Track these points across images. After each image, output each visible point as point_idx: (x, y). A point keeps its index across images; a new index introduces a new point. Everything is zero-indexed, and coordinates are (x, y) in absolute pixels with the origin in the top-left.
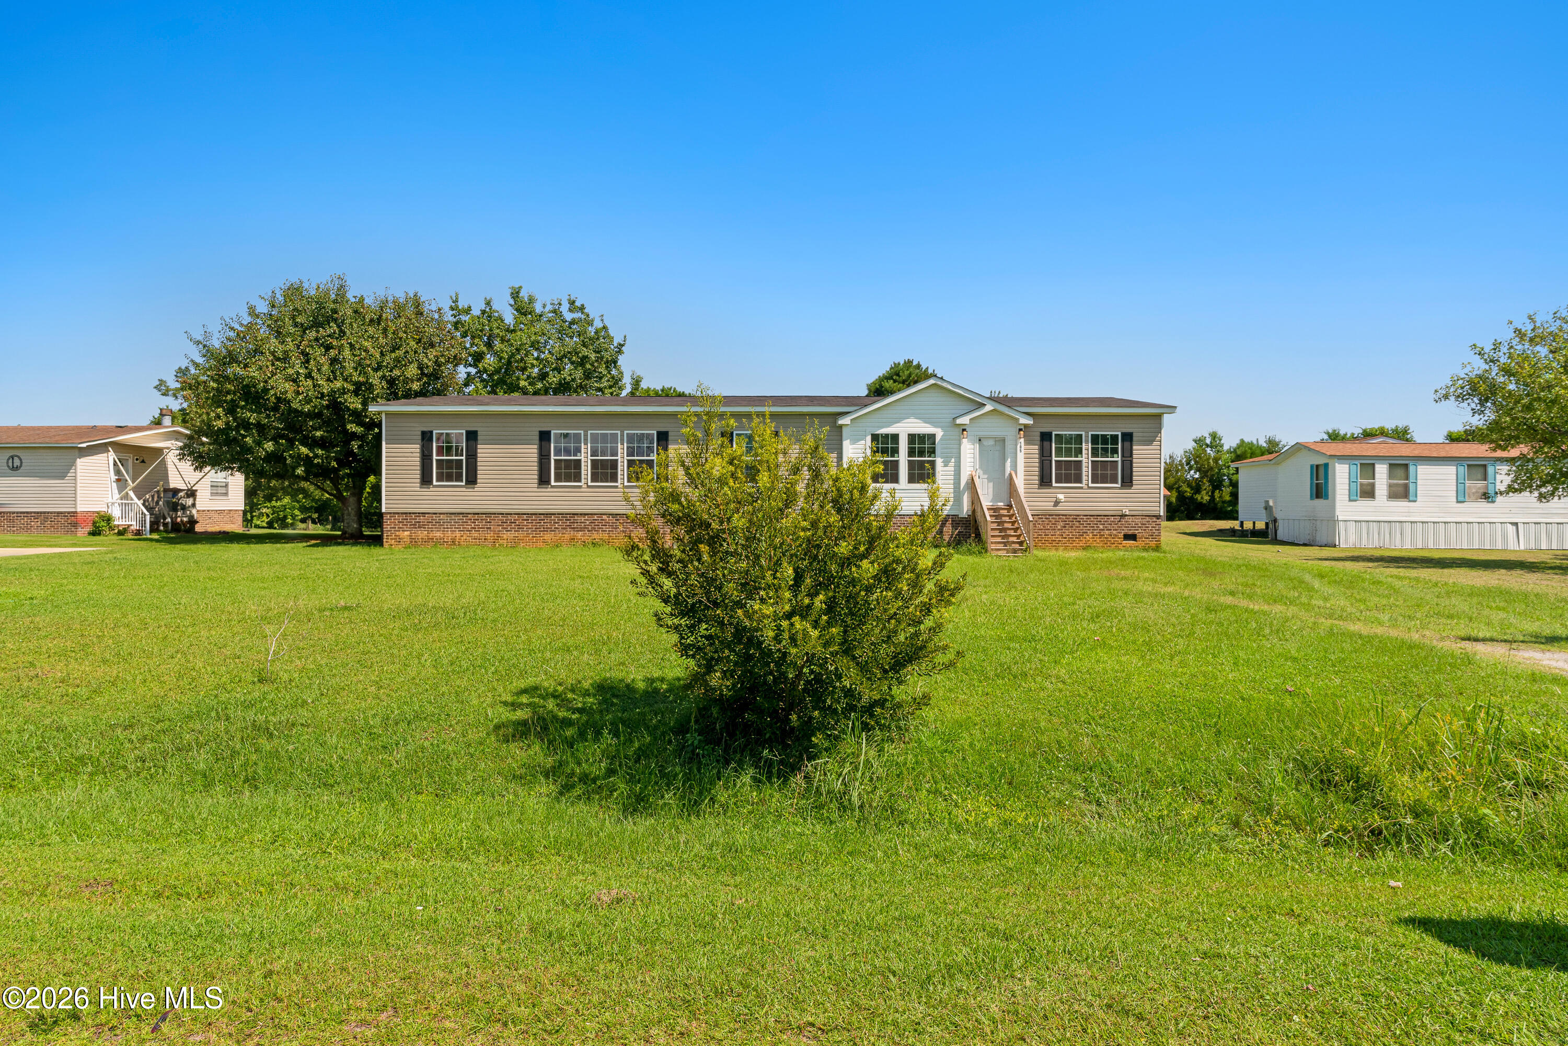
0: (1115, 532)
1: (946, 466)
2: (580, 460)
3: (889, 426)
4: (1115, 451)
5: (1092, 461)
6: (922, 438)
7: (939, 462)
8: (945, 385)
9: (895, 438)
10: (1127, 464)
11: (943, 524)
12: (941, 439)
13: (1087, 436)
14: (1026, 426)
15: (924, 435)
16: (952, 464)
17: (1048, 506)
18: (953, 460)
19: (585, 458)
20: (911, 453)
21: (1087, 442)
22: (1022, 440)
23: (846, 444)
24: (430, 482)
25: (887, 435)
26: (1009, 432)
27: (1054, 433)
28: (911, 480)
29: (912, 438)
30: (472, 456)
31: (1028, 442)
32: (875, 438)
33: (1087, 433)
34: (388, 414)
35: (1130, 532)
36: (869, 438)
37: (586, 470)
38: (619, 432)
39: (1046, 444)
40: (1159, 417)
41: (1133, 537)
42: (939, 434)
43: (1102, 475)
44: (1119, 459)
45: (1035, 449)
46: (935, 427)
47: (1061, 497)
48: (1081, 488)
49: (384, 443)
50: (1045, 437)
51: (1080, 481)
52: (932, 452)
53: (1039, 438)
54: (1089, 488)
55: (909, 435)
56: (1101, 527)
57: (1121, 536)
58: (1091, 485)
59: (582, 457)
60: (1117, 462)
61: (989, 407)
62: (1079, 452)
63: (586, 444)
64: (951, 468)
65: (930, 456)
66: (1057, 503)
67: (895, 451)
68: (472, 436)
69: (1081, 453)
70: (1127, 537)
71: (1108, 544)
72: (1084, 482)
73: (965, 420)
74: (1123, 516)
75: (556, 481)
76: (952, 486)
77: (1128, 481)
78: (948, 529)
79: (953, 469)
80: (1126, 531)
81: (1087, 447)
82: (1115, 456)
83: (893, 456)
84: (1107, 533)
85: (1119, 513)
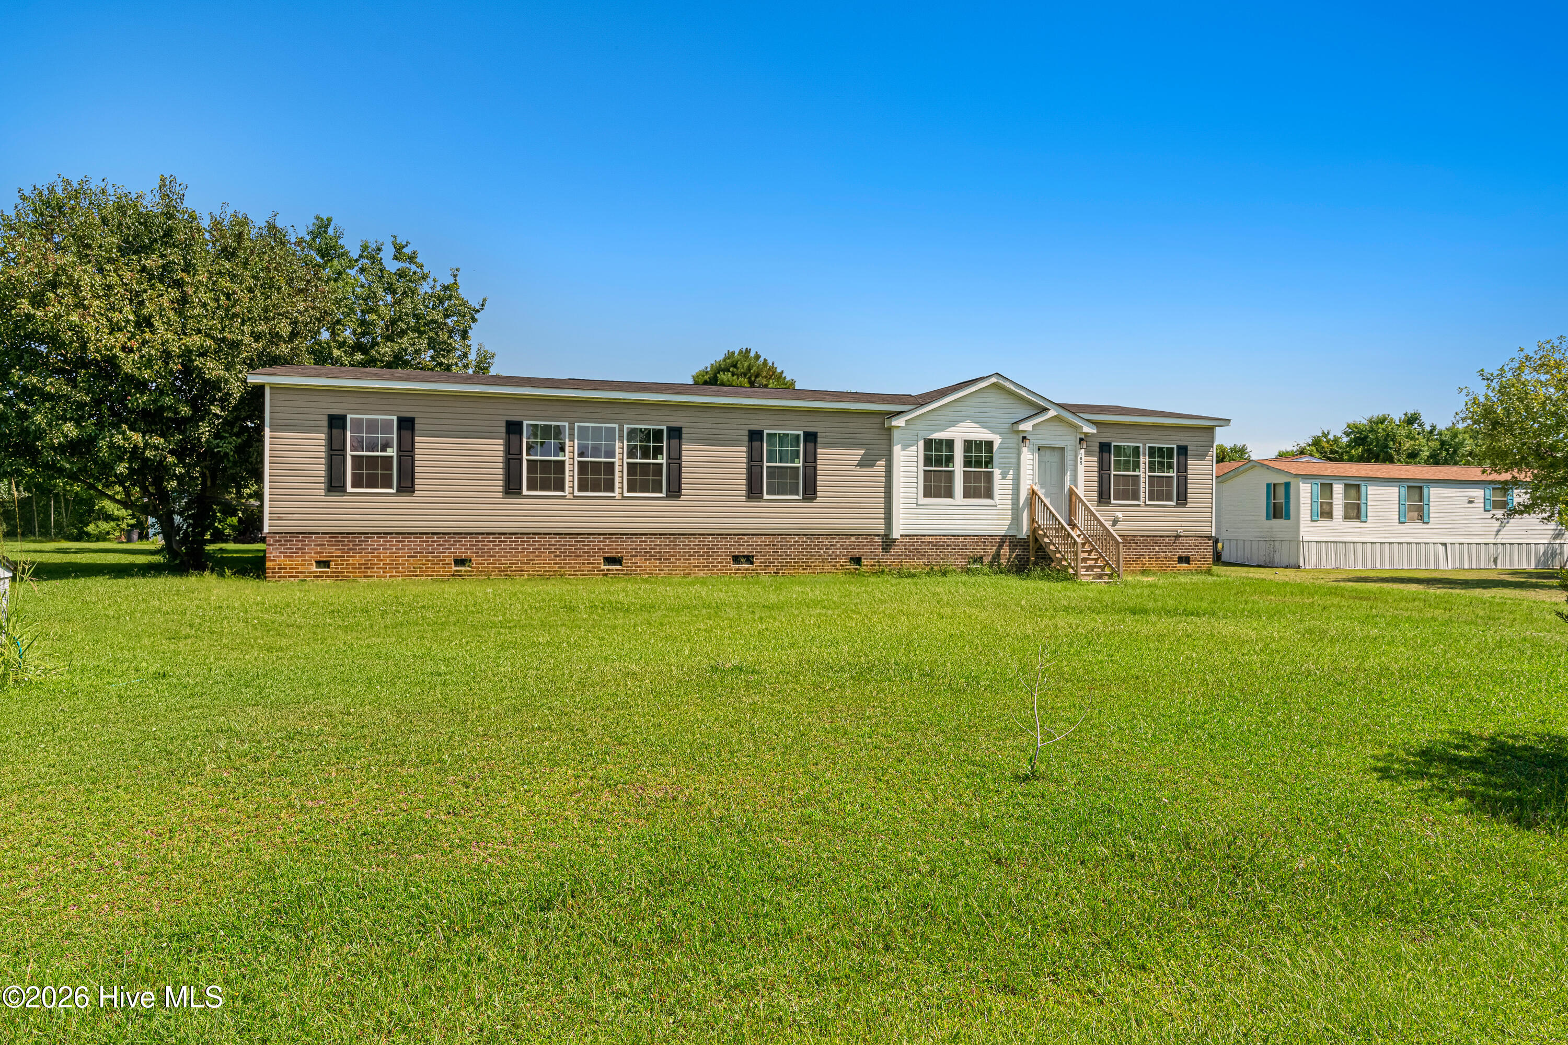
0: (1170, 554)
1: (1004, 478)
2: (563, 462)
3: (942, 430)
4: (1170, 466)
5: (1149, 477)
6: (979, 445)
7: (997, 472)
8: (1007, 384)
9: (950, 444)
10: (1182, 479)
11: (1000, 547)
12: (999, 448)
13: (1145, 449)
14: (1088, 435)
15: (981, 442)
16: (1010, 476)
18: (1011, 472)
19: (570, 459)
20: (967, 463)
21: (1144, 455)
22: (1083, 451)
23: (897, 449)
24: (341, 489)
25: (941, 441)
26: (1068, 440)
27: (1113, 444)
28: (966, 495)
29: (968, 444)
30: (407, 452)
31: (1088, 453)
32: (928, 444)
33: (1144, 444)
34: (275, 388)
35: (1184, 555)
36: (921, 443)
37: (571, 476)
38: (617, 426)
39: (1105, 455)
40: (1211, 429)
41: (1185, 560)
42: (997, 440)
43: (1158, 492)
44: (1175, 474)
45: (1094, 461)
46: (994, 433)
47: (1120, 515)
48: (1139, 506)
49: (267, 430)
50: (1104, 448)
51: (1138, 498)
52: (989, 462)
53: (1098, 449)
54: (1147, 505)
55: (965, 441)
56: (1157, 549)
57: (1176, 558)
58: (1147, 502)
59: (567, 458)
60: (1172, 477)
61: (1052, 413)
62: (1137, 465)
63: (572, 440)
64: (1009, 482)
65: (986, 467)
66: (1116, 522)
67: (950, 459)
68: (407, 425)
69: (1139, 467)
70: (1181, 560)
71: (1164, 567)
72: (1141, 499)
73: (1027, 426)
74: (1177, 537)
75: (529, 489)
76: (1010, 502)
77: (1182, 499)
78: (1005, 551)
79: (1011, 482)
80: (1180, 553)
81: (1144, 460)
82: (1171, 470)
83: (947, 466)
84: (1163, 554)
85: (1175, 534)
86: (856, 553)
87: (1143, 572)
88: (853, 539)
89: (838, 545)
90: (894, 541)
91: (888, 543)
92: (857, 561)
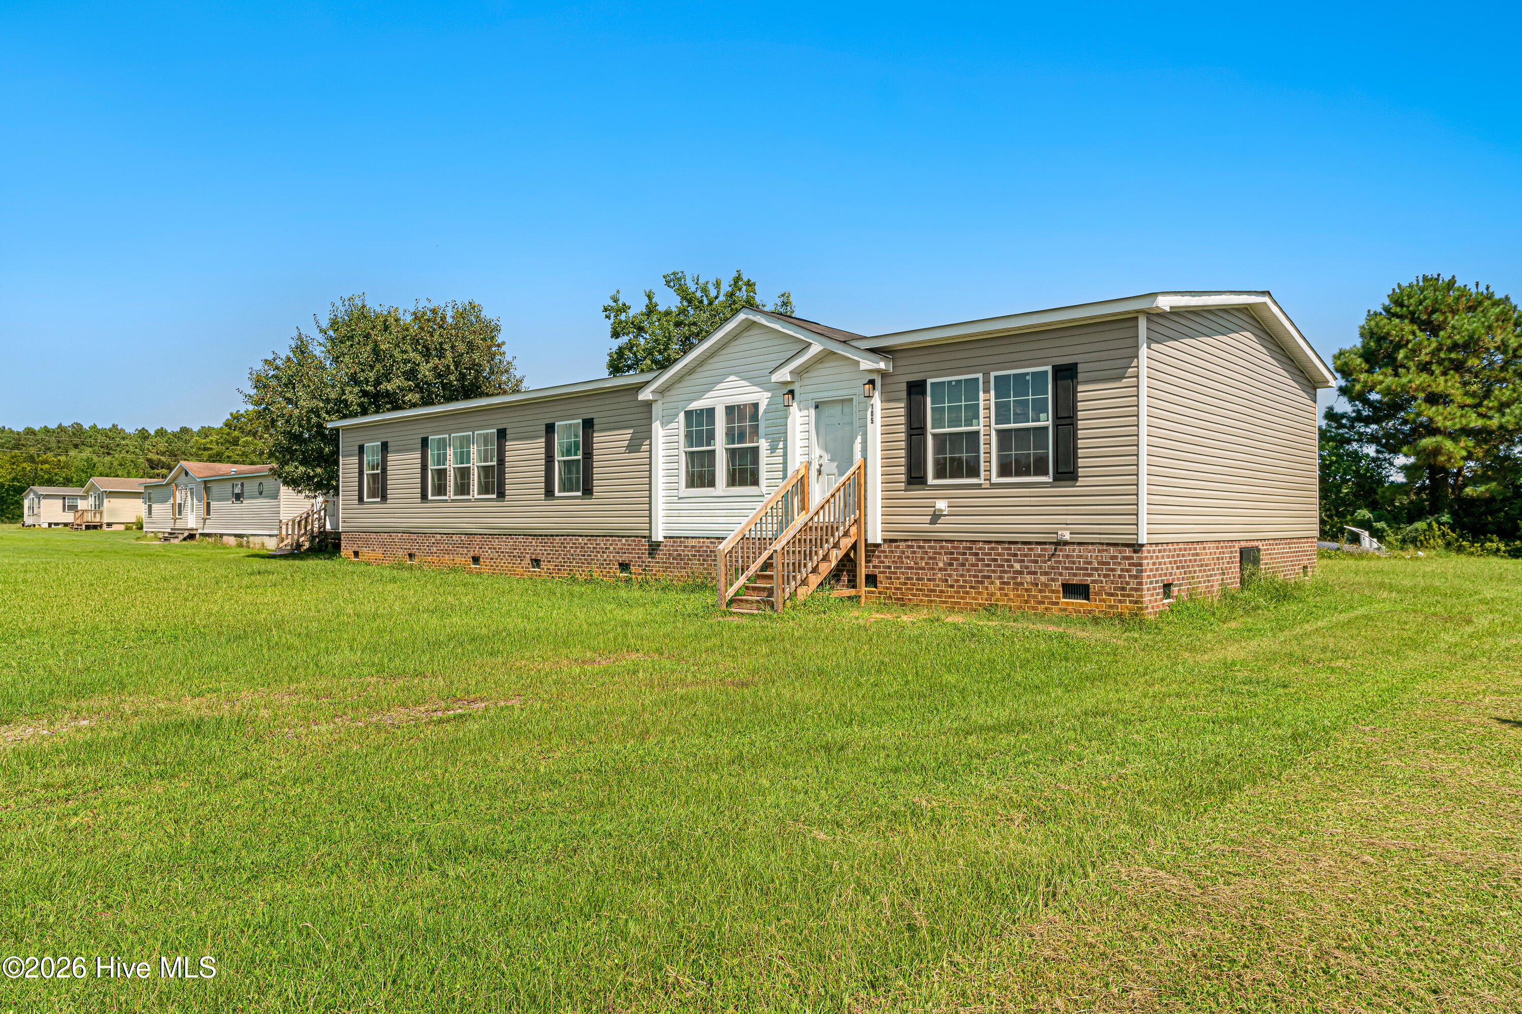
0: (1043, 579)
1: (771, 454)
2: (446, 470)
3: (703, 397)
4: (1040, 407)
5: (999, 432)
6: (742, 411)
7: (763, 448)
9: (711, 412)
10: (1065, 432)
12: (766, 412)
13: (986, 382)
14: (884, 374)
15: (745, 406)
16: (778, 451)
17: (921, 522)
18: (779, 444)
20: (730, 436)
21: (987, 391)
22: (876, 400)
23: (656, 429)
25: (702, 411)
26: (855, 386)
27: (929, 381)
28: (731, 481)
29: (730, 409)
30: (384, 469)
31: (886, 403)
32: (688, 414)
33: (986, 375)
35: (1075, 580)
36: (682, 418)
37: (450, 481)
38: (471, 433)
39: (917, 403)
41: (1082, 591)
42: (761, 401)
43: (1017, 457)
44: (1050, 423)
45: (898, 415)
46: (755, 390)
47: (941, 505)
48: (978, 486)
49: (341, 460)
50: (916, 389)
51: (977, 475)
52: (755, 433)
53: (904, 394)
54: (994, 485)
55: (726, 407)
56: (1017, 566)
57: (1057, 586)
58: (995, 479)
59: (448, 465)
60: (1045, 428)
61: (816, 348)
62: (973, 412)
63: (450, 449)
64: (777, 456)
65: (752, 440)
66: (936, 517)
67: (711, 436)
68: (384, 448)
69: (977, 416)
70: (1071, 590)
71: (1032, 603)
72: (982, 473)
73: (784, 375)
74: (1060, 544)
75: (432, 494)
76: (779, 489)
77: (1067, 469)
79: (779, 459)
80: (1066, 577)
81: (987, 403)
82: (1043, 416)
83: (709, 444)
84: (1029, 578)
85: (1052, 538)
86: (625, 558)
87: (990, 610)
88: (624, 540)
89: (611, 548)
90: (658, 544)
91: (654, 547)
92: (624, 566)
